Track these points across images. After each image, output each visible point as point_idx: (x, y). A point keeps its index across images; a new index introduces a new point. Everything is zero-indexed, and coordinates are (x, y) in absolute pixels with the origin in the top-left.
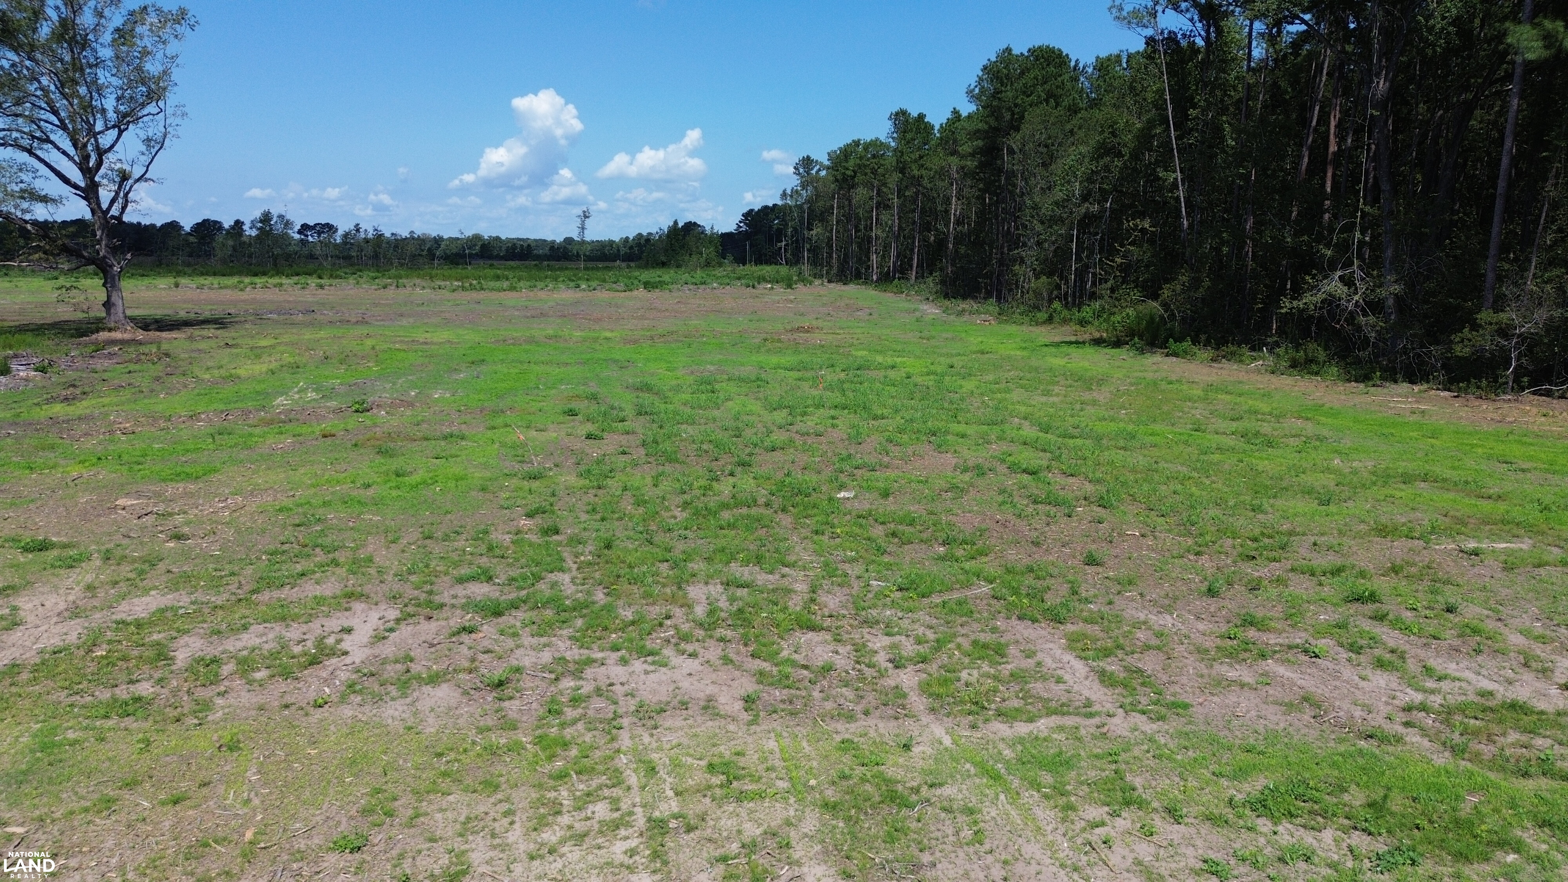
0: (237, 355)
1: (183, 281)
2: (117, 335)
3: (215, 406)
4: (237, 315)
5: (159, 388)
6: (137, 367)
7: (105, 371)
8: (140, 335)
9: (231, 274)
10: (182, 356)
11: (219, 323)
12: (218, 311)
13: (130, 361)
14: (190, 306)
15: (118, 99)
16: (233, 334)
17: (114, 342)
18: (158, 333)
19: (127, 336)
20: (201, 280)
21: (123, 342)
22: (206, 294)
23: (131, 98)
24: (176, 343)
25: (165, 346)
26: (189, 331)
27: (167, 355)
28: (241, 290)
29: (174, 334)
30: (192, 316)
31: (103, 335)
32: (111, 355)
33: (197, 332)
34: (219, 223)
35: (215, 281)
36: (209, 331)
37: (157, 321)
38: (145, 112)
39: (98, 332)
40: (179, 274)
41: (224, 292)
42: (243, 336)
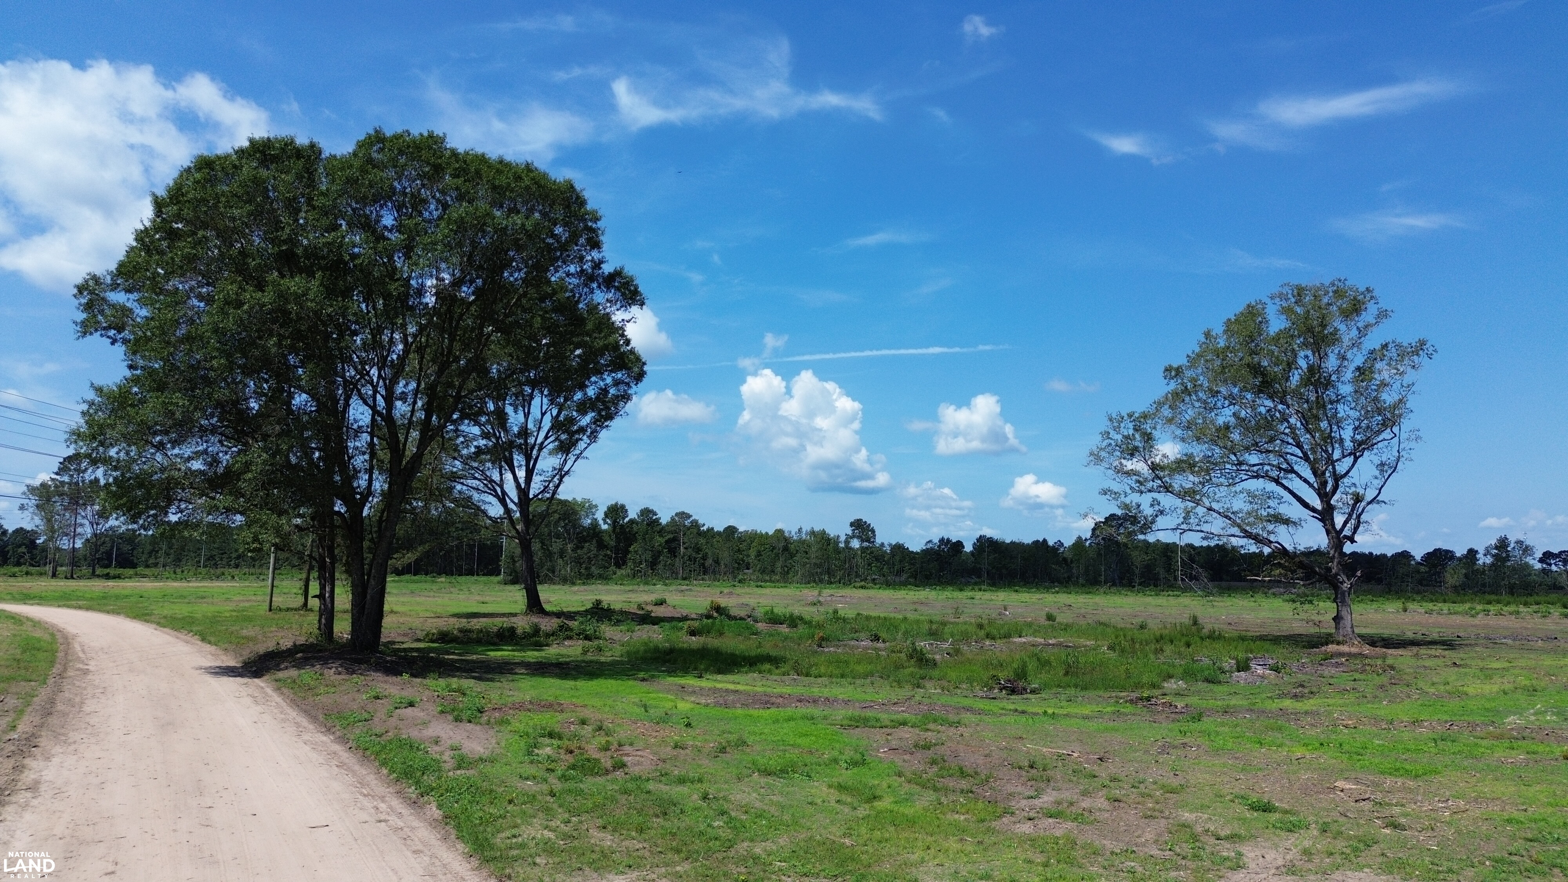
0: (1466, 674)
1: (1411, 606)
2: (1345, 648)
3: (1439, 716)
4: (1468, 638)
5: (1382, 695)
6: (1362, 677)
7: (1332, 677)
8: (1367, 650)
9: (1462, 602)
10: (1408, 670)
11: (1448, 644)
12: (1448, 634)
13: (1356, 671)
14: (1418, 628)
15: (1356, 429)
16: (1462, 655)
17: (1341, 654)
18: (1384, 650)
19: (1354, 650)
20: (1430, 606)
21: (1350, 655)
22: (1434, 618)
23: (1368, 427)
24: (1401, 659)
25: (1389, 661)
26: (1415, 649)
27: (1392, 668)
28: (1473, 616)
29: (1400, 652)
30: (1419, 637)
31: (1332, 648)
32: (1338, 665)
33: (1423, 651)
34: (1451, 552)
35: (1445, 607)
36: (1438, 651)
37: (1383, 639)
38: (1381, 438)
39: (1327, 644)
40: (1408, 599)
41: (1454, 617)
42: (1473, 658)
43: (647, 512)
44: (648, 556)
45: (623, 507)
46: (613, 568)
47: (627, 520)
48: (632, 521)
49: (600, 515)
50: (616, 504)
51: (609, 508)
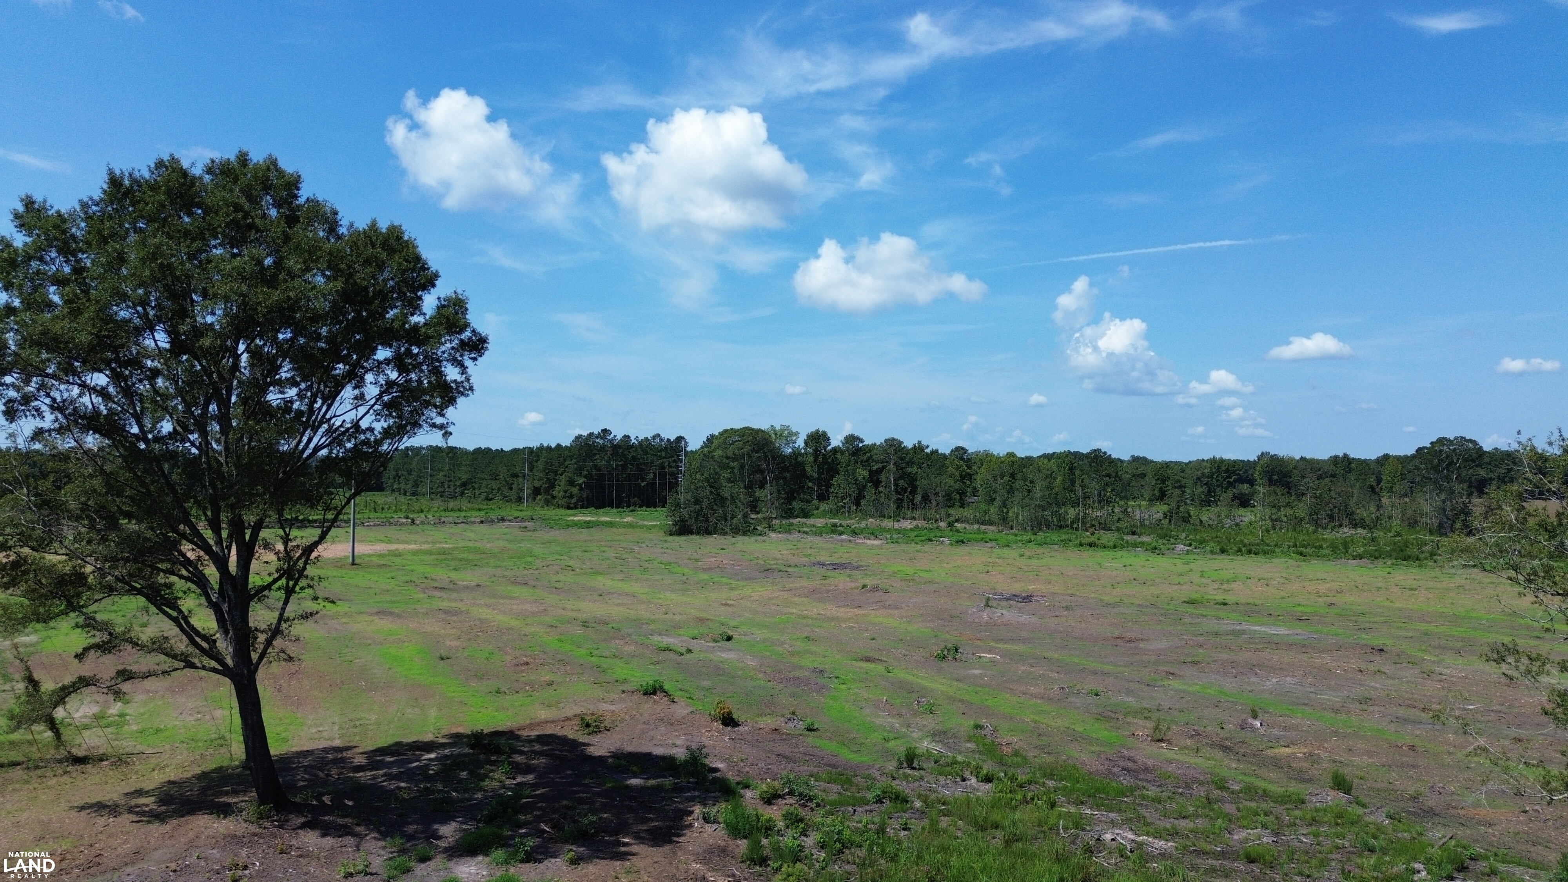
43: (851, 439)
44: (852, 490)
45: (824, 434)
46: (815, 502)
47: (829, 448)
48: (835, 450)
49: (800, 443)
50: (818, 431)
51: (808, 436)
